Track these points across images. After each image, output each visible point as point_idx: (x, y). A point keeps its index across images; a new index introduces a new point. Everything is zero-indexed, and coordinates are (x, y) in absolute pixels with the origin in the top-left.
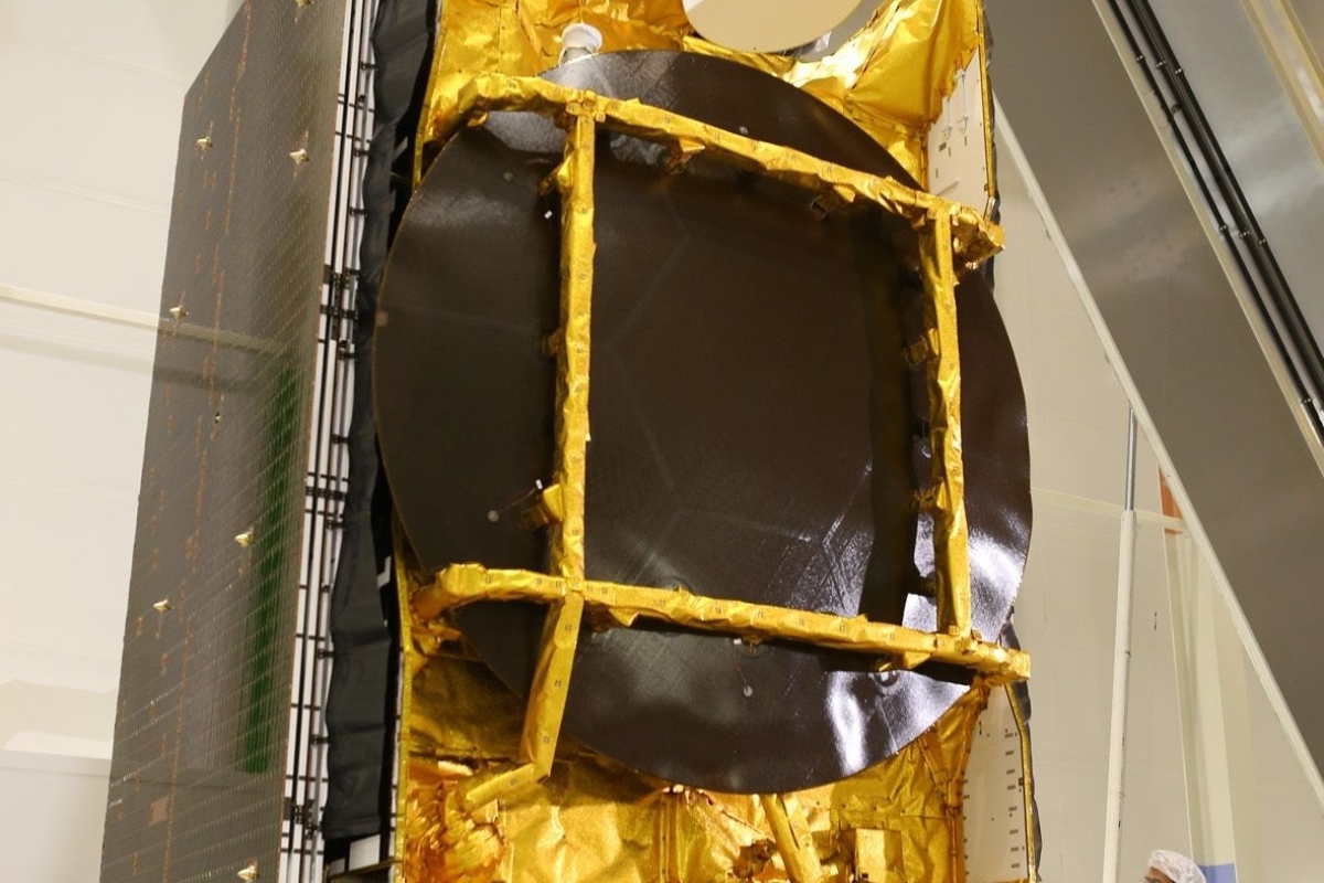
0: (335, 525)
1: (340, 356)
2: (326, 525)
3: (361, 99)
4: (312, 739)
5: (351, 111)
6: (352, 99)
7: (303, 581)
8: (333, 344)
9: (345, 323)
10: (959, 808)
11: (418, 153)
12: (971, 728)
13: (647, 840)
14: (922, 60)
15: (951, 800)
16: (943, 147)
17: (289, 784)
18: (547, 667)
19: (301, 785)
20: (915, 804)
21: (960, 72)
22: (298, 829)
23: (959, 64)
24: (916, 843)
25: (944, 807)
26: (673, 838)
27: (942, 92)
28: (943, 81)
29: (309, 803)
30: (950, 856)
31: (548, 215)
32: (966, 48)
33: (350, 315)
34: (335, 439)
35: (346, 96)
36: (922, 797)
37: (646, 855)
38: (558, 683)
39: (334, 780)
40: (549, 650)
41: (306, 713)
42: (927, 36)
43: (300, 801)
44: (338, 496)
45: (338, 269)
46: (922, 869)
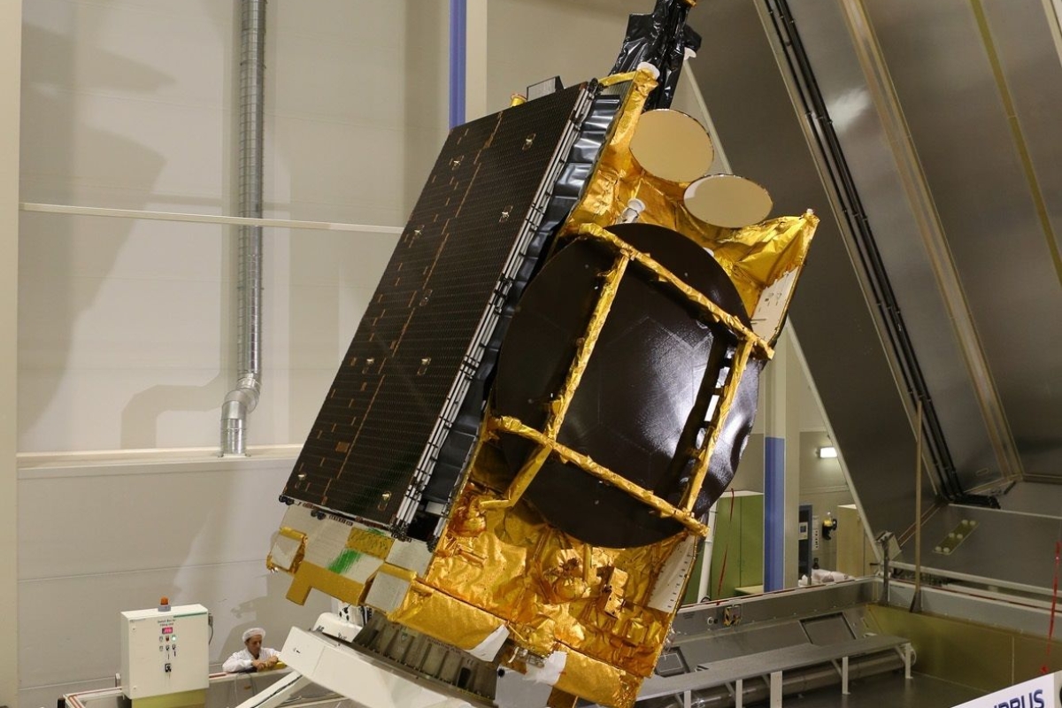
0: (469, 379)
1: (495, 312)
2: (465, 378)
3: (540, 208)
4: (431, 458)
5: (535, 211)
6: (537, 207)
7: (449, 397)
8: (494, 306)
9: (501, 299)
10: (657, 575)
11: (556, 241)
12: (675, 546)
13: (534, 541)
14: (775, 261)
15: (656, 570)
16: (767, 300)
17: (417, 472)
18: (528, 468)
19: (421, 473)
20: (641, 567)
21: (787, 272)
22: (414, 489)
23: (789, 269)
24: (635, 582)
25: (652, 572)
26: (544, 544)
27: (777, 276)
28: (779, 272)
29: (421, 481)
30: (646, 592)
31: (596, 288)
32: (794, 263)
33: (504, 297)
34: (481, 345)
35: (535, 205)
36: (644, 566)
37: (532, 546)
38: (530, 475)
39: (432, 476)
40: (532, 461)
41: (432, 447)
42: (780, 251)
43: (418, 480)
44: (473, 368)
45: (507, 276)
46: (633, 592)
